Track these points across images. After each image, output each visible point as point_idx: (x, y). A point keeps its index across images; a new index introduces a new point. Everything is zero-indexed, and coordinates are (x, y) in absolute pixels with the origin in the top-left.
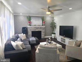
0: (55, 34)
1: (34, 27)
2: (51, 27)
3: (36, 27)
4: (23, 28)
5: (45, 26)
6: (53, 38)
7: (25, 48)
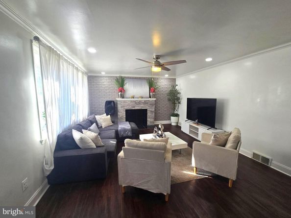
0: (177, 115)
1: (131, 101)
2: (169, 100)
3: (135, 102)
4: (107, 102)
5: (155, 99)
6: (173, 124)
7: (103, 146)
